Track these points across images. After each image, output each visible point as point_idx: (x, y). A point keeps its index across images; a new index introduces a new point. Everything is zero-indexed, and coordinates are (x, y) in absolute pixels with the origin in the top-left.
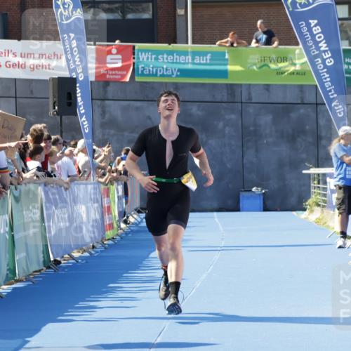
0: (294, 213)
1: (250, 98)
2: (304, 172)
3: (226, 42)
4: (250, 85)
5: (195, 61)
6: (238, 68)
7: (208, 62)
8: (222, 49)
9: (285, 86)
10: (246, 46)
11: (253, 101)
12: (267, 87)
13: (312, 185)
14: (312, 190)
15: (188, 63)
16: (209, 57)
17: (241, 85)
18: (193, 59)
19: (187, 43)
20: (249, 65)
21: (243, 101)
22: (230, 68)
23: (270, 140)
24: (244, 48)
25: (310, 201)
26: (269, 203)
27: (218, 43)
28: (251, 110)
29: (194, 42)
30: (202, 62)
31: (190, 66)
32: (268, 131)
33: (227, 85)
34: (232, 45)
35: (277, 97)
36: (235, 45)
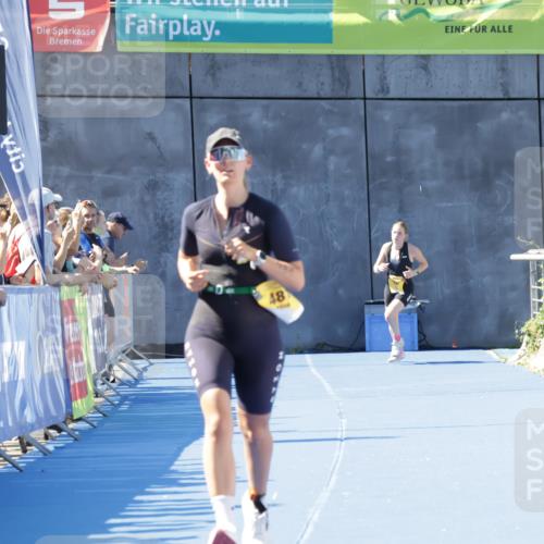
0: (491, 353)
1: (384, 88)
2: (514, 257)
4: (383, 56)
5: (256, 4)
6: (355, 18)
7: (286, 4)
9: (465, 58)
11: (390, 96)
12: (424, 62)
13: (532, 287)
14: (534, 299)
15: (233, 9)
17: (363, 56)
20: (379, 12)
21: (368, 95)
22: (337, 18)
23: (431, 184)
25: (531, 325)
26: (432, 331)
30: (271, 5)
31: (239, 16)
32: (426, 164)
33: (329, 56)
35: (447, 84)
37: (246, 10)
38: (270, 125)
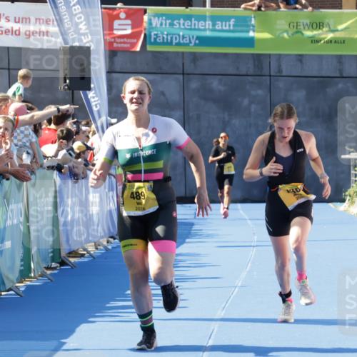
0: (331, 204)
1: (280, 70)
2: (343, 157)
3: (253, 5)
4: (280, 55)
5: (217, 27)
6: (266, 35)
7: (232, 28)
8: (248, 13)
9: (320, 57)
10: (275, 10)
11: (284, 74)
12: (300, 58)
13: (353, 172)
14: (353, 178)
15: (205, 30)
16: (232, 22)
17: (269, 55)
18: (214, 25)
19: (205, 6)
20: (278, 33)
21: (272, 74)
22: (257, 35)
24: (274, 12)
25: (351, 191)
27: (243, 6)
28: (281, 84)
29: (213, 5)
30: (224, 28)
31: (208, 34)
33: (253, 55)
34: (259, 8)
35: (312, 69)
36: (263, 9)
37: (212, 30)
38: (222, 88)
